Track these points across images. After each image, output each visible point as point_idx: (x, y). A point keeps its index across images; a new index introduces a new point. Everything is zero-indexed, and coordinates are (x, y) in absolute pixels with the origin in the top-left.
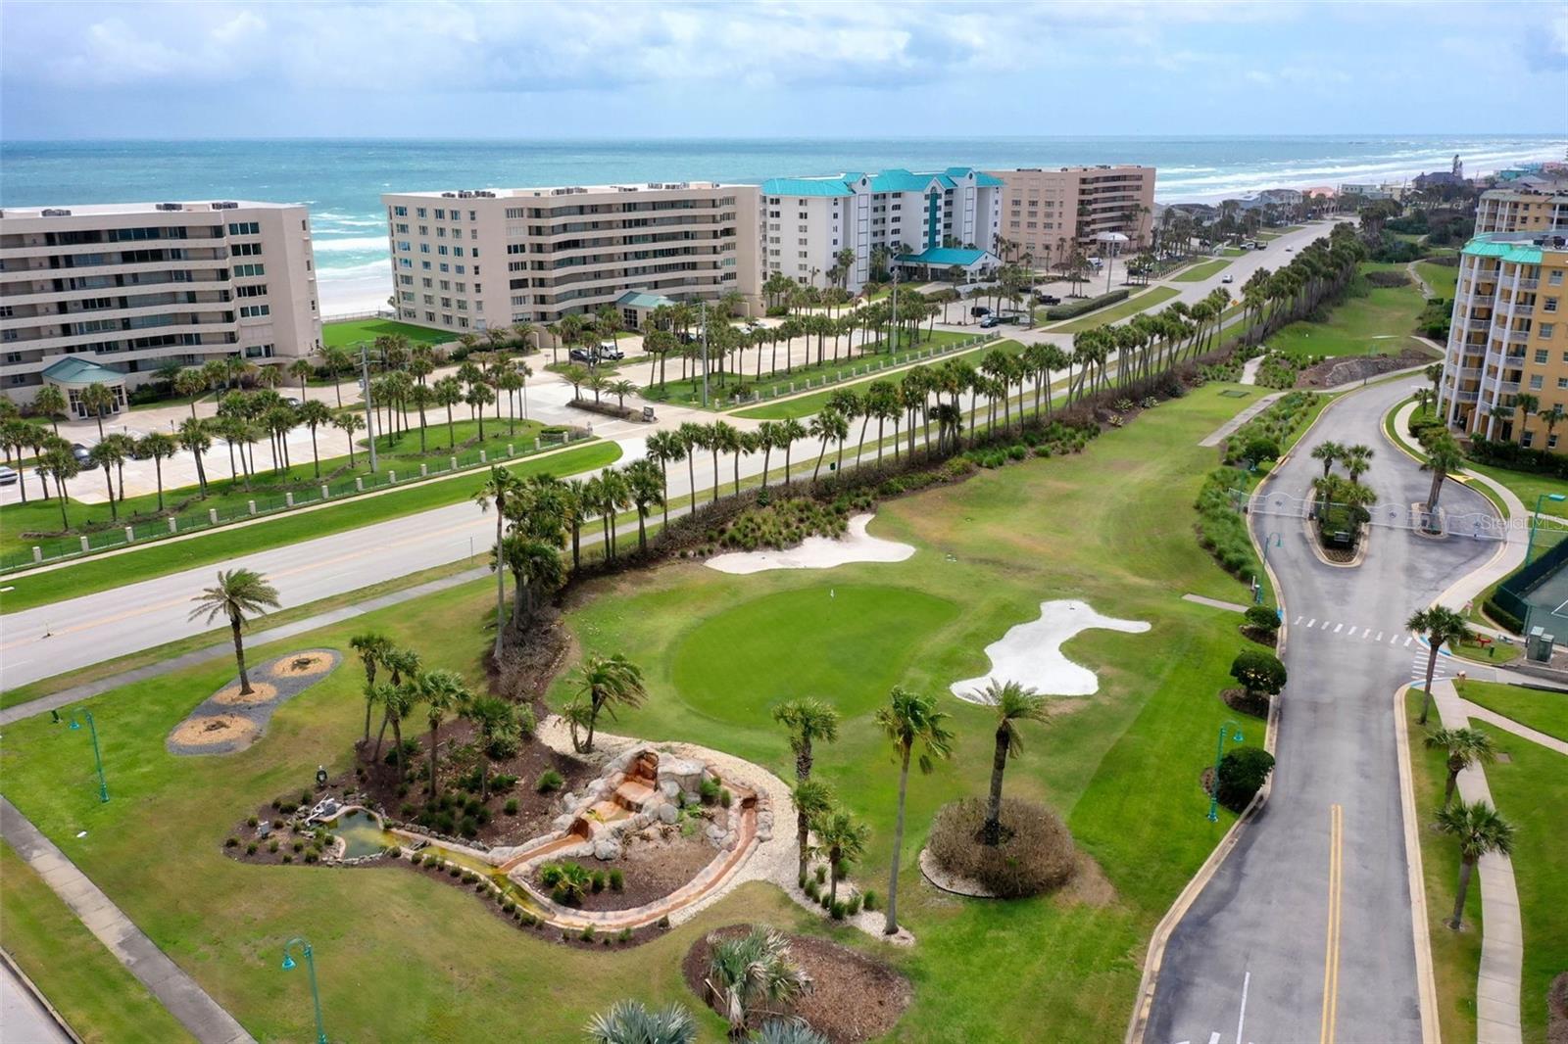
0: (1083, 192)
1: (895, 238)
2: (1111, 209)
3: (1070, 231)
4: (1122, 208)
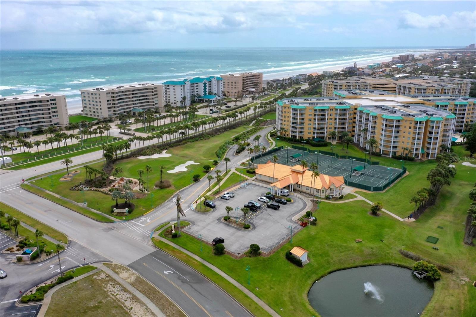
0: (244, 80)
1: (197, 93)
2: (252, 83)
3: (240, 89)
4: (255, 83)
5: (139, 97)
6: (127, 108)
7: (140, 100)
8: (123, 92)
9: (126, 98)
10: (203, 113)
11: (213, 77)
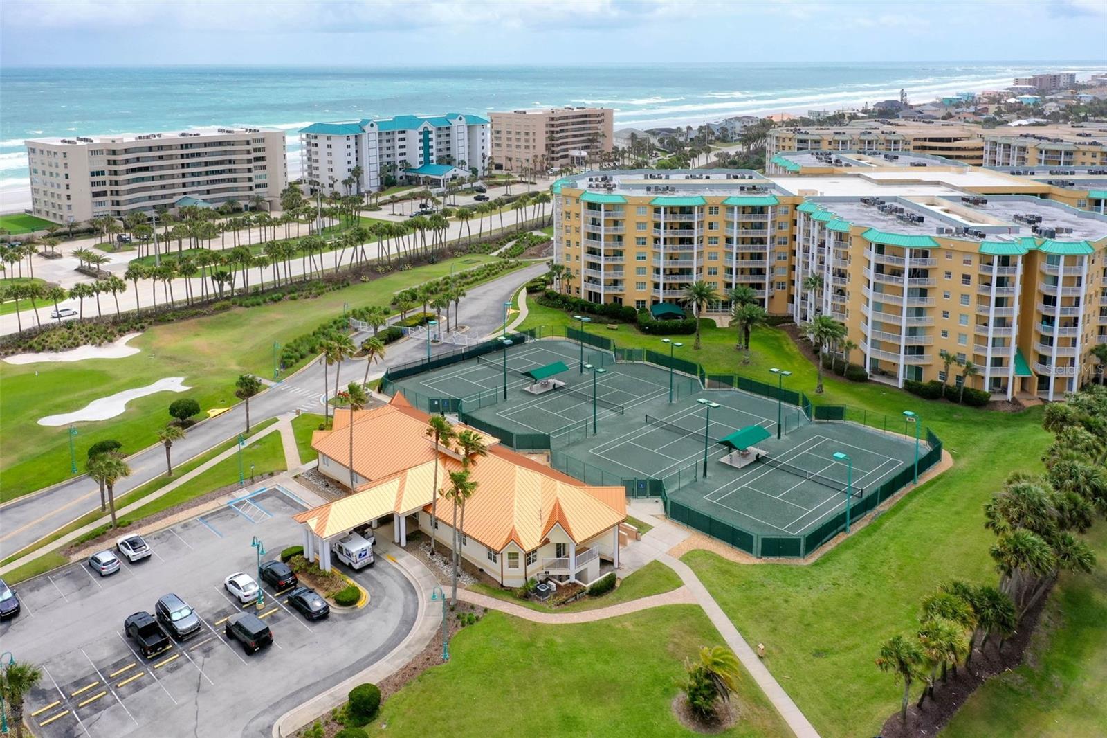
0: (553, 126)
1: (403, 158)
2: (582, 135)
3: (541, 150)
4: (589, 134)
5: (206, 164)
6: (164, 197)
7: (207, 173)
8: (150, 149)
9: (162, 168)
10: (394, 214)
11: (454, 116)
